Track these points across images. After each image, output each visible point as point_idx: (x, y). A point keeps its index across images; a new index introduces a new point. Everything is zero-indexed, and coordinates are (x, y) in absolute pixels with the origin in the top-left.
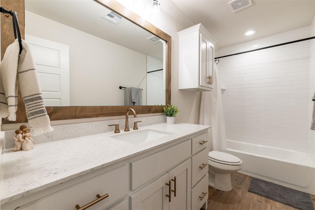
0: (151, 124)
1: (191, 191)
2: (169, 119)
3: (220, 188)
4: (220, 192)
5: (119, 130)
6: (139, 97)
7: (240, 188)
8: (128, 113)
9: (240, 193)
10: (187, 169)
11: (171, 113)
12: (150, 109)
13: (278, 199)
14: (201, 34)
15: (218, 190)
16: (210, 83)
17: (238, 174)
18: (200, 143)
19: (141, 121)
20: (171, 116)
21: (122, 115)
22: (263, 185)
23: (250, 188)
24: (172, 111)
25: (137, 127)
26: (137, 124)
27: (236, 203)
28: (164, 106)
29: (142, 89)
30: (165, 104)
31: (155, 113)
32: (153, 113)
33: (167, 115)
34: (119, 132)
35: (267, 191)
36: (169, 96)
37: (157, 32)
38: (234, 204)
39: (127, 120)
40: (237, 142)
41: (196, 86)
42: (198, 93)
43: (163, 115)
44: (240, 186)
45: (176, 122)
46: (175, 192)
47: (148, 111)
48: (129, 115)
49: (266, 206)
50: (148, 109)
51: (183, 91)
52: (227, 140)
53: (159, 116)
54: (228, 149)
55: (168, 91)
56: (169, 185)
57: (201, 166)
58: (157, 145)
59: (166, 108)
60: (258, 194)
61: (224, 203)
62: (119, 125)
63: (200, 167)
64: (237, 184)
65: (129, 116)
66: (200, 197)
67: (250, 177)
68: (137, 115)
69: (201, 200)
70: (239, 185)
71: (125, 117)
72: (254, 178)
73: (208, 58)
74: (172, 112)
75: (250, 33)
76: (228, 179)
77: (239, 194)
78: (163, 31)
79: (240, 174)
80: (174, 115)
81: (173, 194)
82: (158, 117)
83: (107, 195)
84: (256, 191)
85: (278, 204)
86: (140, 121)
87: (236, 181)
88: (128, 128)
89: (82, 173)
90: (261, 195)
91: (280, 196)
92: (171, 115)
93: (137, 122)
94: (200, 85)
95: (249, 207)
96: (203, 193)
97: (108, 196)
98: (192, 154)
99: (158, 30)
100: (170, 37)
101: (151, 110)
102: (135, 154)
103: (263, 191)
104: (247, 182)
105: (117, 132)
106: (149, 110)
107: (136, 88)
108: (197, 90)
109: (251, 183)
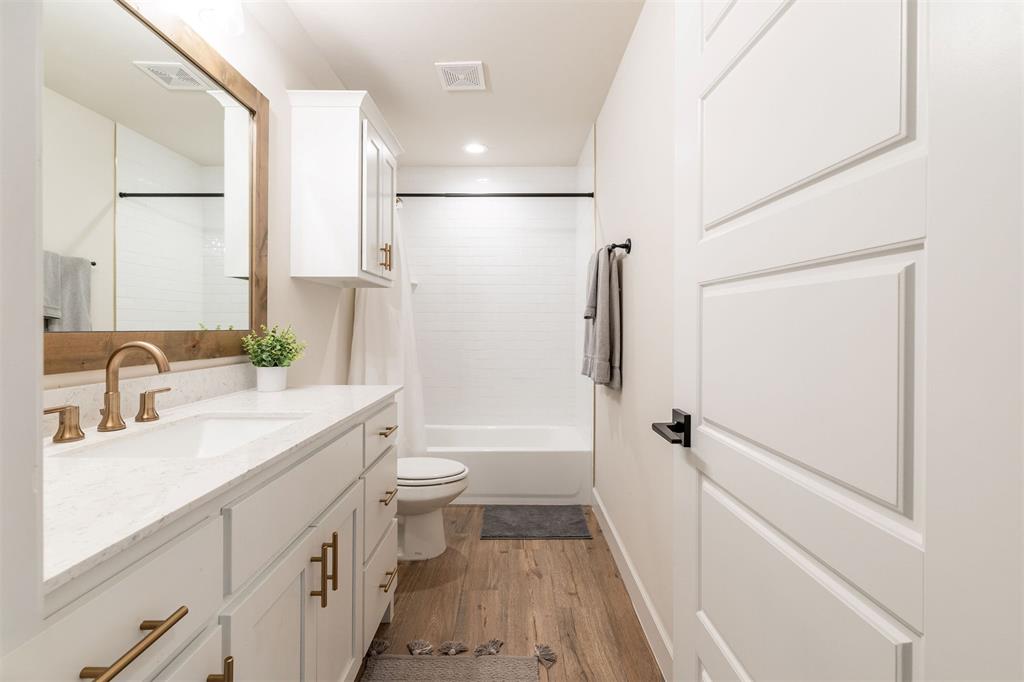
0: (199, 399)
1: (364, 573)
2: (267, 375)
3: (420, 554)
4: (420, 564)
5: (77, 428)
6: (75, 295)
7: (464, 539)
8: (117, 360)
9: (464, 550)
10: (354, 511)
11: (277, 356)
12: (198, 342)
13: (535, 533)
14: (365, 122)
15: (414, 563)
16: (388, 265)
17: (454, 509)
18: (381, 434)
19: (169, 389)
20: (276, 365)
21: (83, 369)
22: (507, 517)
23: (484, 531)
24: (279, 347)
25: (153, 409)
26: (153, 398)
27: (461, 575)
28: (245, 333)
29: (94, 264)
30: (246, 327)
31: (214, 357)
32: (208, 357)
33: (260, 363)
34: (80, 436)
35: (514, 525)
36: (261, 299)
37: (223, 72)
38: (455, 578)
39: (112, 386)
40: (446, 427)
41: (352, 272)
42: (346, 292)
43: (243, 365)
44: (463, 535)
45: (290, 385)
46: (334, 577)
47: (188, 350)
48: (122, 366)
49: (517, 556)
50: (190, 344)
51: (302, 283)
52: (427, 426)
53: (227, 367)
54: (431, 449)
55: (258, 281)
56: (323, 559)
57: (382, 498)
58: (293, 445)
59: (253, 338)
60: (500, 537)
61: (433, 586)
62: (77, 408)
63: (381, 501)
64: (457, 532)
65: (122, 372)
66: (381, 586)
67: (482, 507)
68: (173, 365)
69: (386, 591)
70: (462, 532)
71: (101, 374)
72: (490, 506)
73: (381, 191)
74: (279, 353)
75: (475, 148)
76: (436, 524)
77: (463, 553)
78: (247, 78)
79: (458, 506)
80: (286, 362)
81: (330, 583)
82: (225, 370)
83: (184, 610)
84: (497, 533)
85: (536, 544)
86: (165, 386)
87: (454, 525)
88: (119, 417)
89: (103, 553)
90: (506, 537)
91: (539, 527)
92: (276, 362)
93: (154, 392)
94: (364, 268)
95: (487, 571)
96: (387, 574)
97: (186, 612)
98: (364, 466)
99: (225, 67)
100: (264, 100)
101: (202, 345)
102: (243, 476)
103: (510, 528)
104: (477, 519)
105: (67, 436)
106: (194, 346)
107: (61, 254)
108: (345, 282)
109: (485, 517)
